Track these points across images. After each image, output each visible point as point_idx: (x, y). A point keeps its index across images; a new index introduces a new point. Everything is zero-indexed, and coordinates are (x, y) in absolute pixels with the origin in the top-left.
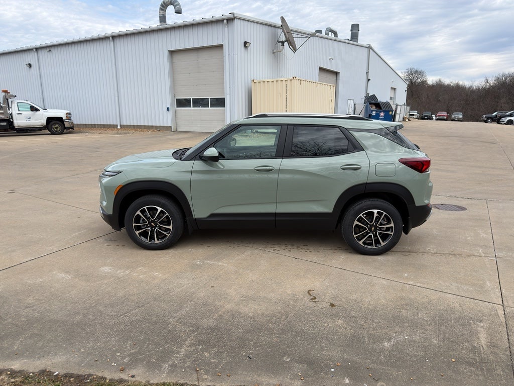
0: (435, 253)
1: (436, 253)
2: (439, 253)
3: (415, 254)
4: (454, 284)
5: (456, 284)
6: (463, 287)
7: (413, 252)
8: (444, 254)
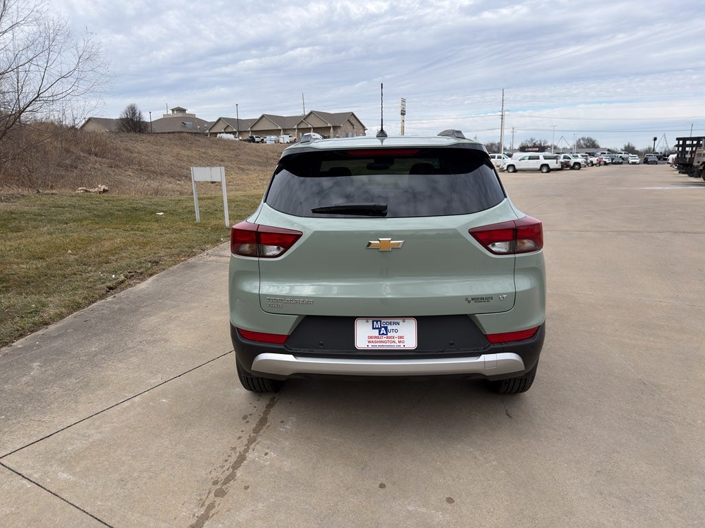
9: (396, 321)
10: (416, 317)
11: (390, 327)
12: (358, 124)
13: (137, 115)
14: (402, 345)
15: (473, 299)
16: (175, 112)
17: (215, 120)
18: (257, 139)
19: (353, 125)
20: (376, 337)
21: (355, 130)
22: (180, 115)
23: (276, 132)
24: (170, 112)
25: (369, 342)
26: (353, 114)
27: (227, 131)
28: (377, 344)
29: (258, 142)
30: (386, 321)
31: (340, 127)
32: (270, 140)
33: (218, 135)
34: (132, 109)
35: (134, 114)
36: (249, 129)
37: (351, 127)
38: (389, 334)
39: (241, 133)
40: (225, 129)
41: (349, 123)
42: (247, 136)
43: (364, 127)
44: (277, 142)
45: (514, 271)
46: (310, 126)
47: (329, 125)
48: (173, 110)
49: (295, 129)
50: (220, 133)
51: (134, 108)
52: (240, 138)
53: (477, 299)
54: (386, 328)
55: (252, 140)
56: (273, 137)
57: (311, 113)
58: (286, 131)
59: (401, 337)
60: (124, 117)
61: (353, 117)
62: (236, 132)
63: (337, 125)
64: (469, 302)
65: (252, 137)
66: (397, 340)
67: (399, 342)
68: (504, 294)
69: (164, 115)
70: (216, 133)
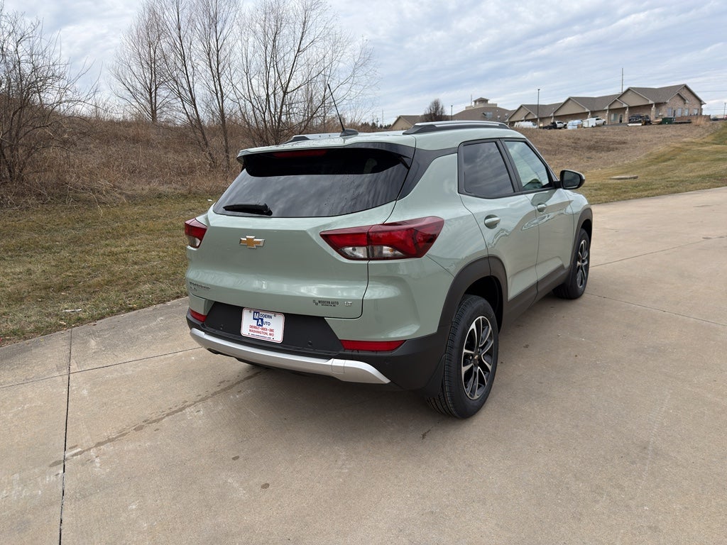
0: (184, 408)
1: (181, 410)
2: (176, 412)
3: (211, 391)
4: (131, 372)
5: (127, 373)
6: (119, 374)
7: (219, 392)
8: (168, 415)
9: (269, 314)
10: (284, 314)
11: (265, 320)
12: (693, 98)
13: (440, 109)
14: (272, 337)
15: (319, 302)
16: (477, 103)
17: (516, 108)
18: (559, 125)
19: (684, 100)
20: (255, 327)
21: (687, 105)
22: (482, 105)
23: (583, 116)
24: (473, 103)
25: (250, 330)
26: (686, 87)
27: (528, 118)
28: (255, 334)
29: (560, 128)
30: (263, 313)
31: (665, 103)
32: (572, 124)
33: (516, 124)
34: (436, 104)
35: (437, 108)
36: (552, 115)
37: (682, 102)
38: (264, 326)
39: (542, 119)
40: (525, 117)
41: (678, 98)
42: (548, 123)
43: (700, 101)
44: (580, 126)
45: (368, 278)
46: (625, 105)
47: (651, 102)
48: (475, 102)
49: (606, 110)
50: (518, 121)
51: (437, 103)
52: (541, 125)
53: (324, 302)
54: (262, 320)
55: (554, 126)
56: (577, 122)
57: (629, 90)
58: (594, 114)
59: (272, 330)
60: (427, 113)
61: (685, 90)
62: (537, 119)
63: (662, 101)
64: (317, 304)
65: (554, 123)
66: (268, 332)
67: (270, 334)
68: (350, 300)
69: (466, 107)
70: (514, 122)
